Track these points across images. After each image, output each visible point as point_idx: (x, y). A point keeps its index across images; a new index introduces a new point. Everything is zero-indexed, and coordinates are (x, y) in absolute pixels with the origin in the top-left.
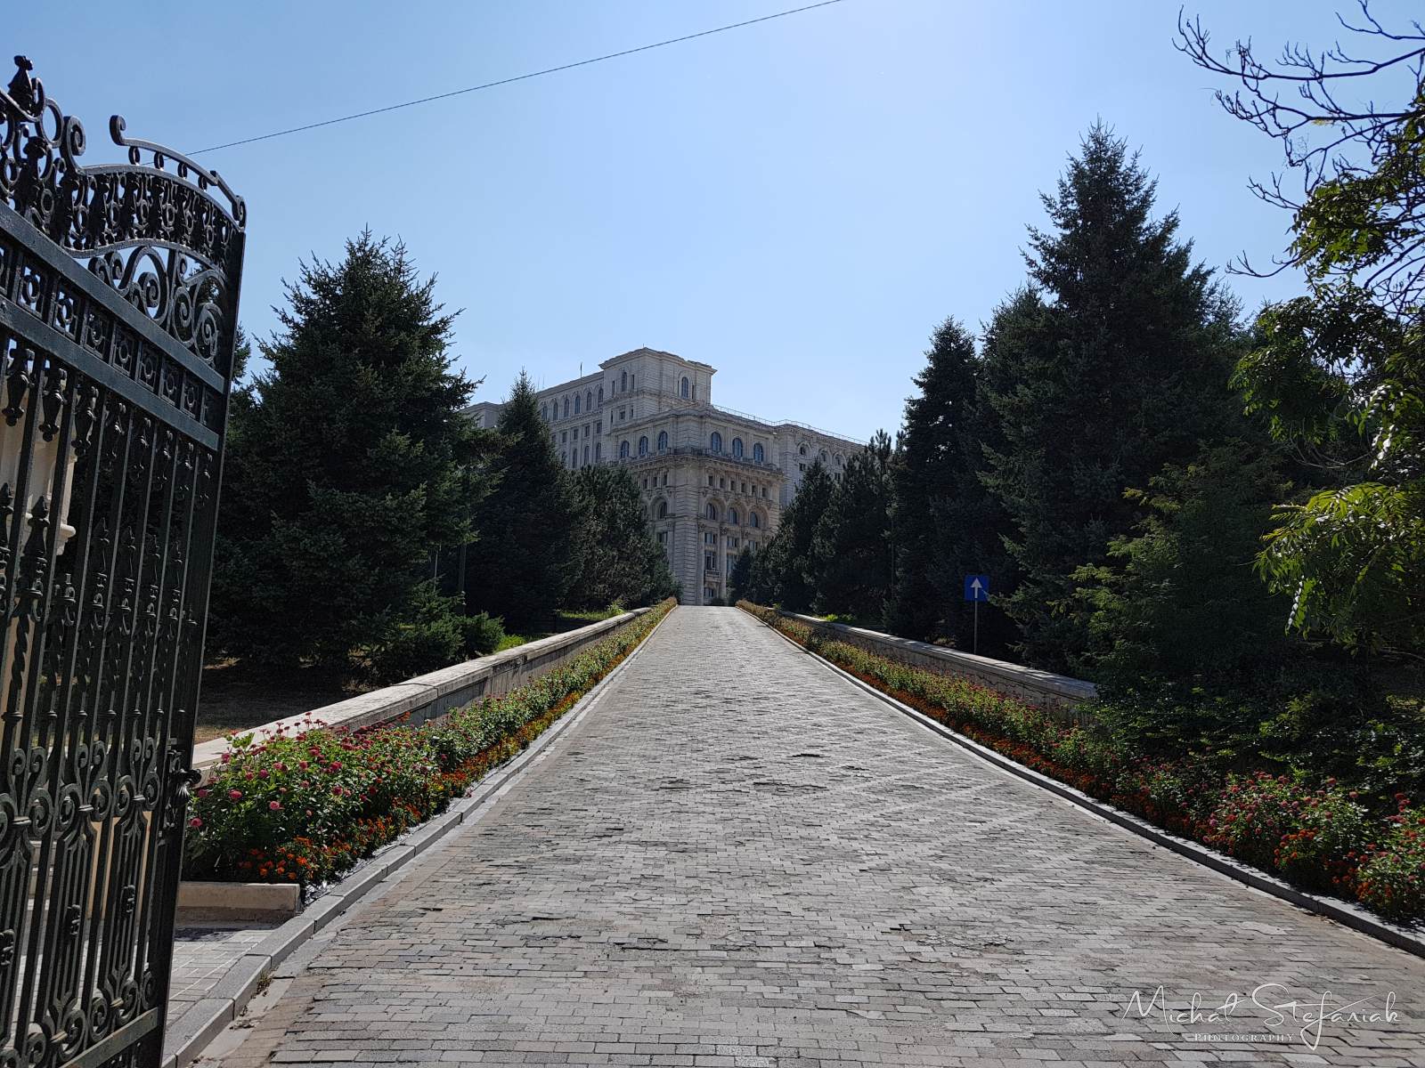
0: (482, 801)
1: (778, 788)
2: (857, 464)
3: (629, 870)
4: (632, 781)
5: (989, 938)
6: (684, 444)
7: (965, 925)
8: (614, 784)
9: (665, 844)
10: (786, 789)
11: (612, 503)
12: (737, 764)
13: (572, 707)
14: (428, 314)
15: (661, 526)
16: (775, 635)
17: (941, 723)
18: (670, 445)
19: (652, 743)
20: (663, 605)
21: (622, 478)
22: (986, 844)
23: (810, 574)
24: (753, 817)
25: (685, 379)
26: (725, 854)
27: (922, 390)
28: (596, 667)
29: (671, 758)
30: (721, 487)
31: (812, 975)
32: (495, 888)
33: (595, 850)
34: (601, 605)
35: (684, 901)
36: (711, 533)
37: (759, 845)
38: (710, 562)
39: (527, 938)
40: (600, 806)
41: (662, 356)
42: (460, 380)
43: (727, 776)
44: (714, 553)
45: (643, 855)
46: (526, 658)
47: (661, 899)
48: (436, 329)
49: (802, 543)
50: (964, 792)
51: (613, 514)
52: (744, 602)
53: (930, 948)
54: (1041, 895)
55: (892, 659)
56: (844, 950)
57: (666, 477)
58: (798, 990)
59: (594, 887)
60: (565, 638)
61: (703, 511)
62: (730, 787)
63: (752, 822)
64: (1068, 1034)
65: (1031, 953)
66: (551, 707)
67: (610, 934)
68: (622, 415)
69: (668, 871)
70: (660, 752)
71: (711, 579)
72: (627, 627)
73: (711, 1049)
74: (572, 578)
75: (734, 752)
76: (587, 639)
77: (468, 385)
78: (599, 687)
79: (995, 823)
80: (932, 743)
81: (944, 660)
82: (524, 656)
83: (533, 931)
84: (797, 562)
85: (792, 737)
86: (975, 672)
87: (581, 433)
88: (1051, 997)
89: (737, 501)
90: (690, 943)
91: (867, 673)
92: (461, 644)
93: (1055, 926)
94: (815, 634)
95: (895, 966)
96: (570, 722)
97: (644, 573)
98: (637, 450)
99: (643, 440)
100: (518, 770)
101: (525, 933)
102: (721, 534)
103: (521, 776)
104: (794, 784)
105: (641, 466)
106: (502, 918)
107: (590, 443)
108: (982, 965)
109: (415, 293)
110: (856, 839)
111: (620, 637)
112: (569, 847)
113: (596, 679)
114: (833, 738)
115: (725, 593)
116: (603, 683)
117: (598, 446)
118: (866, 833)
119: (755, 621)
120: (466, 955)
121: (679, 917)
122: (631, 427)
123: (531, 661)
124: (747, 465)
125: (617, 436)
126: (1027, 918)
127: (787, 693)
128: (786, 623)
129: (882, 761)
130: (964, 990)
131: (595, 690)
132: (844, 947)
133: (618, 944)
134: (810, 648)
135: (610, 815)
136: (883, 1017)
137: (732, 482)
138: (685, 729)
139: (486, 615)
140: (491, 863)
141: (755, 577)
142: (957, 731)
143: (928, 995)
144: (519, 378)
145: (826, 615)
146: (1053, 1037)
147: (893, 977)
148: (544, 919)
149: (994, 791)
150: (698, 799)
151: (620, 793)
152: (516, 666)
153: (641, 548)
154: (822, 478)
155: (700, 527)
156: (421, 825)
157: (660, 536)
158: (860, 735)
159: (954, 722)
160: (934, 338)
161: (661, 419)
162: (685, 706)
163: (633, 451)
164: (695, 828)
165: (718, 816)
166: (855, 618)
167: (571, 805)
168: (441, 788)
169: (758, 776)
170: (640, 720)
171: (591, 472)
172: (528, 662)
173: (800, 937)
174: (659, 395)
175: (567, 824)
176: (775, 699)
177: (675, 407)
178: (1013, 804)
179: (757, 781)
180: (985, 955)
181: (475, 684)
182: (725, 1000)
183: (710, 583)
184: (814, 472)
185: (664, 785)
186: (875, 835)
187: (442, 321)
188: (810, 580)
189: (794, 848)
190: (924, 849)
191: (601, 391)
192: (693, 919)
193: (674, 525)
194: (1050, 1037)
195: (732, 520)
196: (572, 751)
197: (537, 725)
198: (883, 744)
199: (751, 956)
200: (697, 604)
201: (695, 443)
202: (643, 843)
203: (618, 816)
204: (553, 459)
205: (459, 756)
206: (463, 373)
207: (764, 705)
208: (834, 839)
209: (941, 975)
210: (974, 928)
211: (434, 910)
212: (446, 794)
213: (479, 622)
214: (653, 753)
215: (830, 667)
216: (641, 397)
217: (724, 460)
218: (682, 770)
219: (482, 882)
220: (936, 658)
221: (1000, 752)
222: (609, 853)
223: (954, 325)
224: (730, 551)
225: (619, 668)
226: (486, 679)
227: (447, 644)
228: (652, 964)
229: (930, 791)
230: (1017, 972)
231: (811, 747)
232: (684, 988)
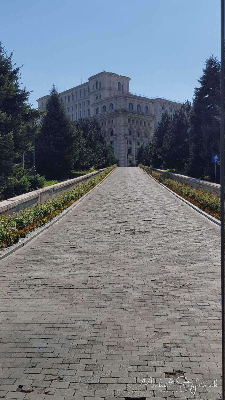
0: (32, 238)
1: (133, 232)
2: (178, 113)
3: (72, 262)
4: (84, 231)
5: (183, 284)
6: (119, 108)
7: (177, 279)
8: (78, 232)
9: (87, 252)
10: (135, 232)
11: (90, 132)
12: (122, 224)
13: (71, 205)
14: (11, 67)
15: (112, 139)
16: (150, 177)
17: (198, 207)
18: (114, 108)
19: (95, 217)
20: (112, 167)
21: (95, 123)
22: (198, 251)
23: (161, 155)
24: (120, 243)
25: (119, 83)
26: (106, 255)
27: (201, 84)
28: (82, 191)
29: (100, 222)
30: (133, 123)
31: (118, 297)
32: (26, 268)
33: (63, 255)
34: (87, 169)
35: (86, 272)
36: (130, 140)
37: (119, 252)
38: (130, 151)
39: (30, 285)
40: (71, 240)
41: (111, 74)
42: (24, 91)
43: (117, 229)
44: (131, 148)
45: (79, 256)
46: (54, 189)
47: (79, 271)
48: (15, 72)
49: (160, 143)
50: (198, 232)
51: (91, 136)
52: (141, 165)
53: (161, 287)
54: (209, 268)
55: (186, 185)
56: (132, 288)
57: (113, 120)
58: (111, 302)
59: (58, 267)
60: (71, 181)
61: (126, 133)
62: (116, 232)
63: (120, 244)
64: (195, 317)
65: (195, 289)
66: (63, 206)
67: (57, 284)
68: (97, 98)
69: (85, 262)
70: (97, 221)
71: (130, 157)
72: (96, 176)
73: (73, 322)
74: (75, 160)
75: (122, 220)
76: (79, 181)
77: (27, 93)
78: (82, 198)
79: (204, 243)
80: (193, 215)
81: (202, 185)
82: (53, 189)
83: (33, 283)
84: (157, 150)
85: (144, 214)
86: (212, 189)
87: (82, 105)
88: (195, 304)
89: (139, 129)
90: (82, 286)
91: (177, 190)
92: (30, 186)
93: (208, 279)
94: (162, 176)
95: (147, 294)
96: (69, 210)
97: (102, 157)
98: (102, 111)
99: (104, 107)
100: (47, 228)
101: (30, 284)
102: (133, 141)
103: (48, 229)
104: (139, 231)
105: (104, 117)
106: (24, 279)
107: (86, 109)
108: (176, 293)
109: (6, 59)
110: (153, 249)
111: (93, 180)
112: (56, 254)
113: (81, 195)
114: (158, 214)
115: (135, 162)
116: (84, 196)
117: (89, 110)
118: (157, 247)
119: (143, 171)
120: (8, 291)
121: (82, 277)
122: (99, 102)
123: (56, 190)
124: (142, 114)
125: (95, 106)
126: (200, 277)
127: (148, 198)
128: (153, 172)
129: (173, 222)
130: (166, 302)
131: (80, 199)
132: (132, 287)
133: (58, 287)
134: (160, 181)
135: (73, 242)
136: (135, 311)
137: (137, 121)
138: (108, 212)
139: (39, 175)
140: (28, 260)
141: (145, 156)
142: (203, 210)
143: (153, 303)
144: (52, 88)
145: (167, 169)
146: (189, 318)
147: (144, 297)
148: (38, 279)
149: (208, 232)
150: (104, 236)
151: (78, 235)
152: (50, 192)
153: (101, 148)
154: (167, 119)
155: (126, 139)
156: (8, 247)
157: (111, 142)
158: (168, 213)
159: (202, 207)
160: (206, 64)
161: (110, 99)
162: (110, 204)
163: (100, 111)
164: (99, 247)
165: (109, 243)
166: (177, 170)
167: (61, 239)
168: (16, 235)
169: (127, 228)
170: (93, 209)
171: (82, 121)
172: (55, 191)
173: (119, 284)
174: (110, 90)
175: (58, 246)
176: (142, 200)
177: (116, 94)
178: (214, 236)
179: (126, 230)
180: (179, 290)
181: (34, 199)
182: (85, 305)
183: (130, 158)
184: (165, 116)
185: (94, 232)
186: (160, 248)
187: (17, 69)
188: (160, 157)
189: (130, 253)
190: (175, 253)
191: (89, 89)
192: (87, 278)
193: (116, 138)
194: (188, 318)
195: (137, 135)
196: (68, 220)
197: (56, 212)
198: (175, 216)
199: (101, 290)
200: (125, 166)
201: (123, 107)
202: (80, 252)
203: (75, 243)
204: (66, 117)
205: (25, 224)
206: (25, 89)
207: (138, 203)
208: (145, 250)
209: (161, 297)
210: (180, 280)
211: (3, 276)
212: (17, 237)
213: (37, 178)
214: (95, 221)
215: (165, 188)
216: (103, 90)
217: (134, 113)
218: (103, 226)
219: (22, 266)
220: (200, 184)
221: (216, 217)
222: (68, 256)
223: (213, 58)
224: (136, 147)
225: (91, 191)
226: (38, 197)
227: (25, 185)
228: (67, 293)
229: (186, 232)
230: (187, 296)
231: (150, 217)
232: (74, 301)
